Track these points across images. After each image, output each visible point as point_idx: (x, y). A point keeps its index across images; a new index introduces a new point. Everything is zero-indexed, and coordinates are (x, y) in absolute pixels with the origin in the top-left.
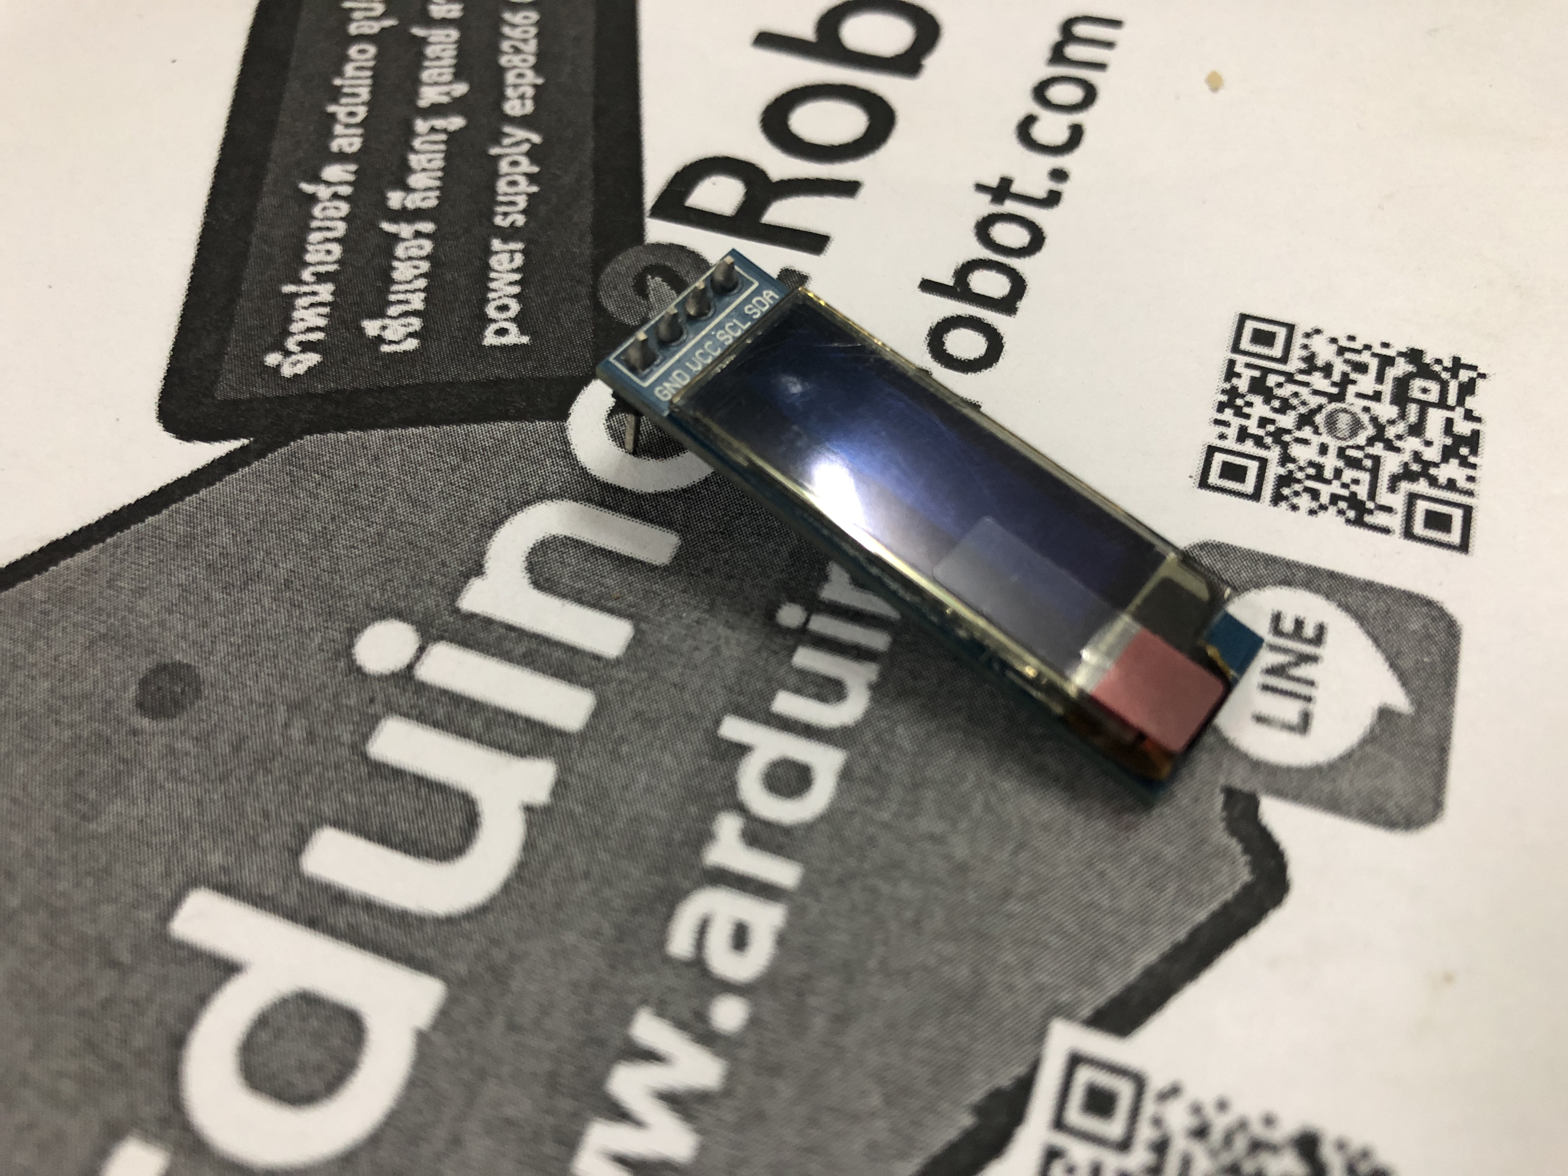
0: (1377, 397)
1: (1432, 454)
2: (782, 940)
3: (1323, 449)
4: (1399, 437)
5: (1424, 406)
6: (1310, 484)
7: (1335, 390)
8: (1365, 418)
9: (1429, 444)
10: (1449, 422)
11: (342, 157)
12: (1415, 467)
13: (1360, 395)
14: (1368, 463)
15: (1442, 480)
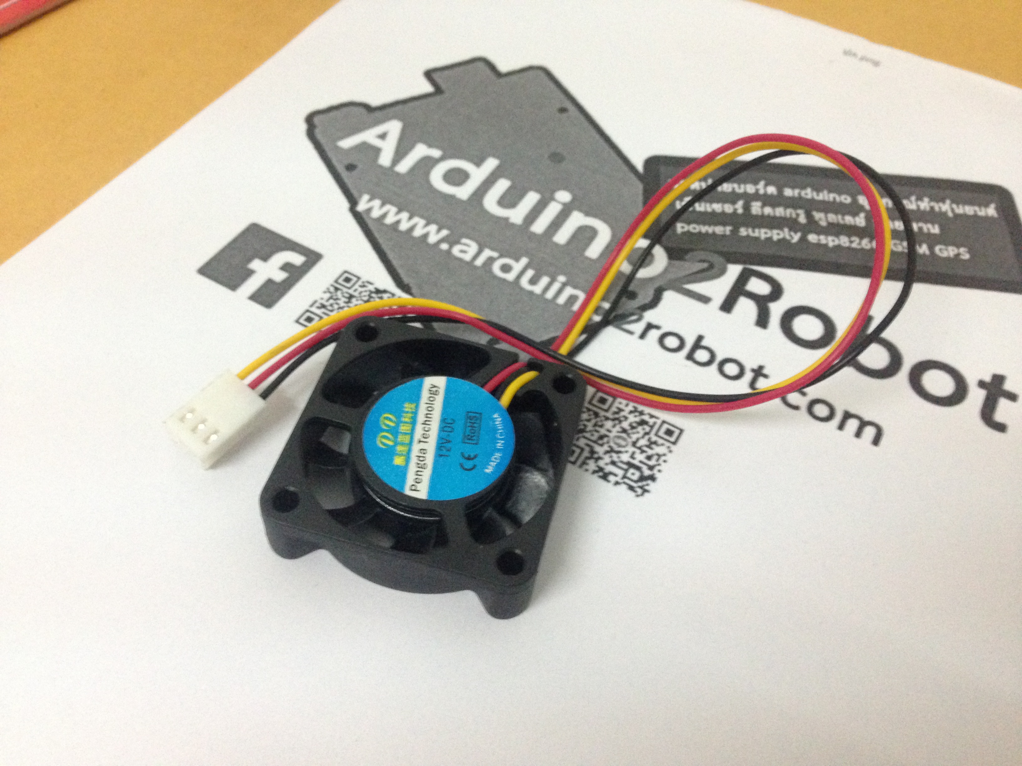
0: (632, 457)
1: (601, 463)
2: (460, 260)
3: (609, 431)
4: (611, 457)
5: (626, 471)
6: (593, 421)
7: (639, 444)
8: (622, 449)
9: (607, 464)
10: (616, 475)
11: (780, 191)
12: (596, 456)
13: (634, 453)
14: (600, 442)
15: (588, 461)
